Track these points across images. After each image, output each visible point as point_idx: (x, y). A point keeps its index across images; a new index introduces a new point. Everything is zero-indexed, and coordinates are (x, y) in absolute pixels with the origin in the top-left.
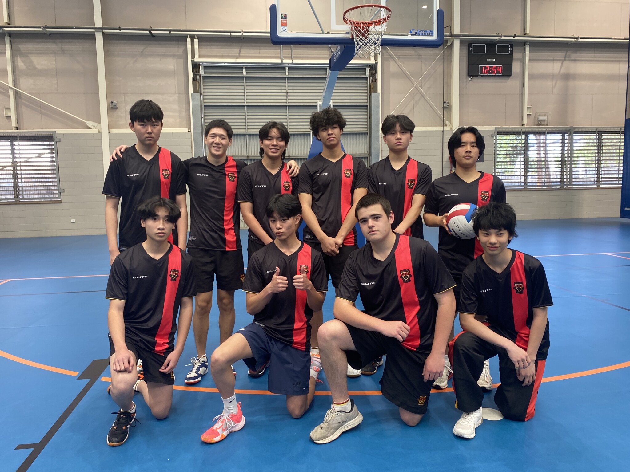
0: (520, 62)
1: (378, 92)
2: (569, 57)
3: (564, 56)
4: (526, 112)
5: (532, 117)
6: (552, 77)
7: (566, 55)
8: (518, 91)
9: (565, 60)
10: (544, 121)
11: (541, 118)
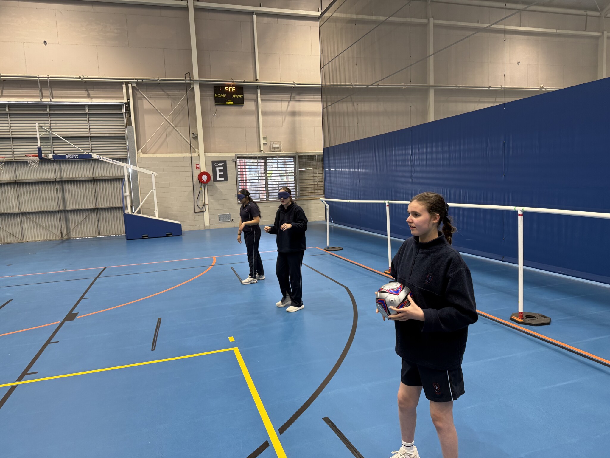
0: (255, 102)
1: (132, 126)
2: (294, 98)
3: (290, 97)
4: (262, 141)
5: (268, 145)
6: (281, 113)
7: (291, 96)
8: (255, 125)
9: (290, 100)
10: (278, 148)
11: (275, 146)
